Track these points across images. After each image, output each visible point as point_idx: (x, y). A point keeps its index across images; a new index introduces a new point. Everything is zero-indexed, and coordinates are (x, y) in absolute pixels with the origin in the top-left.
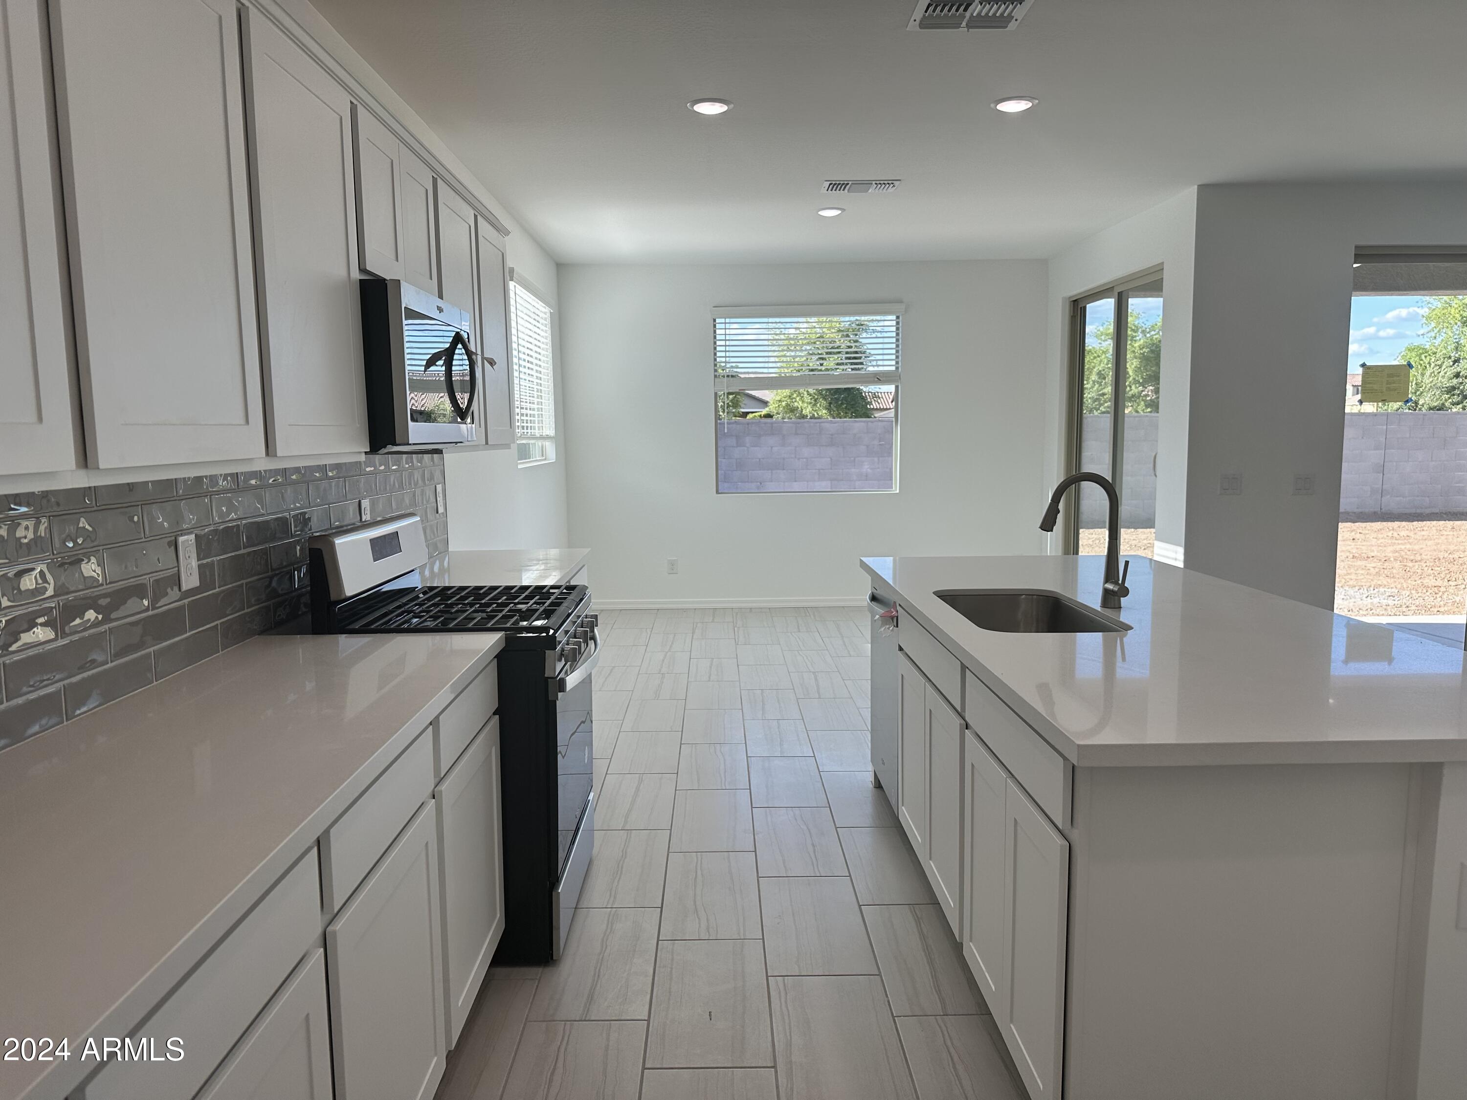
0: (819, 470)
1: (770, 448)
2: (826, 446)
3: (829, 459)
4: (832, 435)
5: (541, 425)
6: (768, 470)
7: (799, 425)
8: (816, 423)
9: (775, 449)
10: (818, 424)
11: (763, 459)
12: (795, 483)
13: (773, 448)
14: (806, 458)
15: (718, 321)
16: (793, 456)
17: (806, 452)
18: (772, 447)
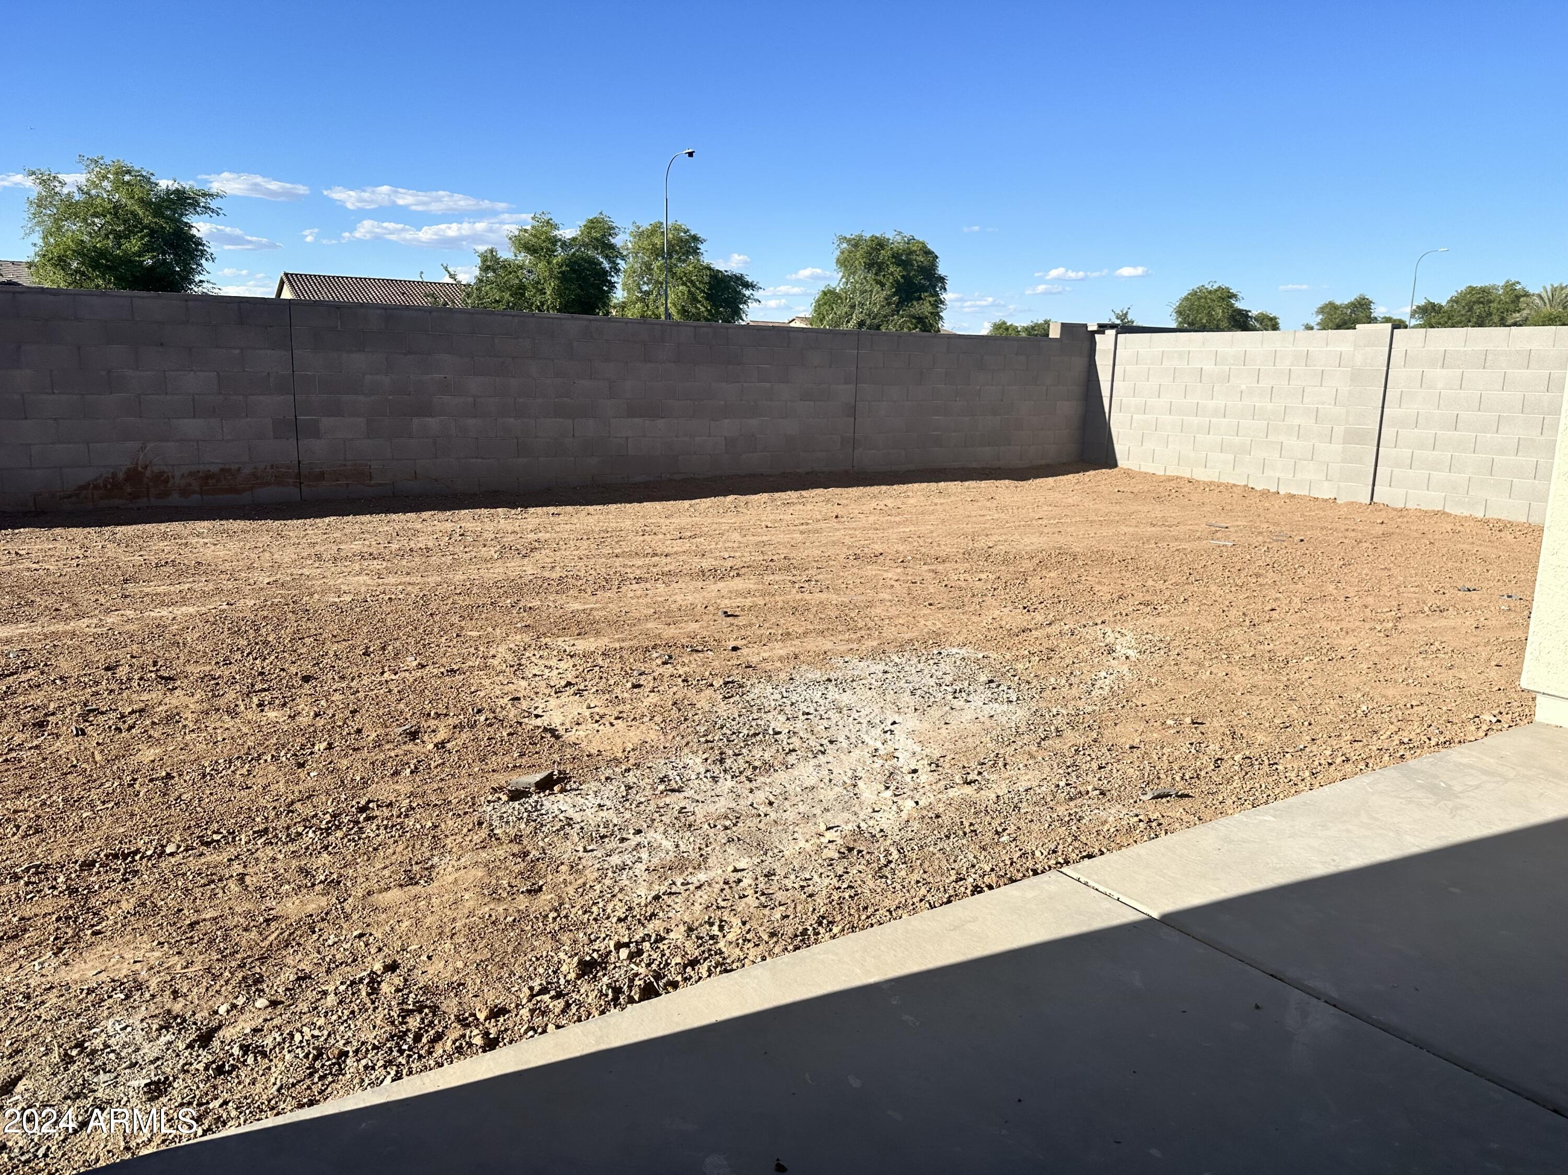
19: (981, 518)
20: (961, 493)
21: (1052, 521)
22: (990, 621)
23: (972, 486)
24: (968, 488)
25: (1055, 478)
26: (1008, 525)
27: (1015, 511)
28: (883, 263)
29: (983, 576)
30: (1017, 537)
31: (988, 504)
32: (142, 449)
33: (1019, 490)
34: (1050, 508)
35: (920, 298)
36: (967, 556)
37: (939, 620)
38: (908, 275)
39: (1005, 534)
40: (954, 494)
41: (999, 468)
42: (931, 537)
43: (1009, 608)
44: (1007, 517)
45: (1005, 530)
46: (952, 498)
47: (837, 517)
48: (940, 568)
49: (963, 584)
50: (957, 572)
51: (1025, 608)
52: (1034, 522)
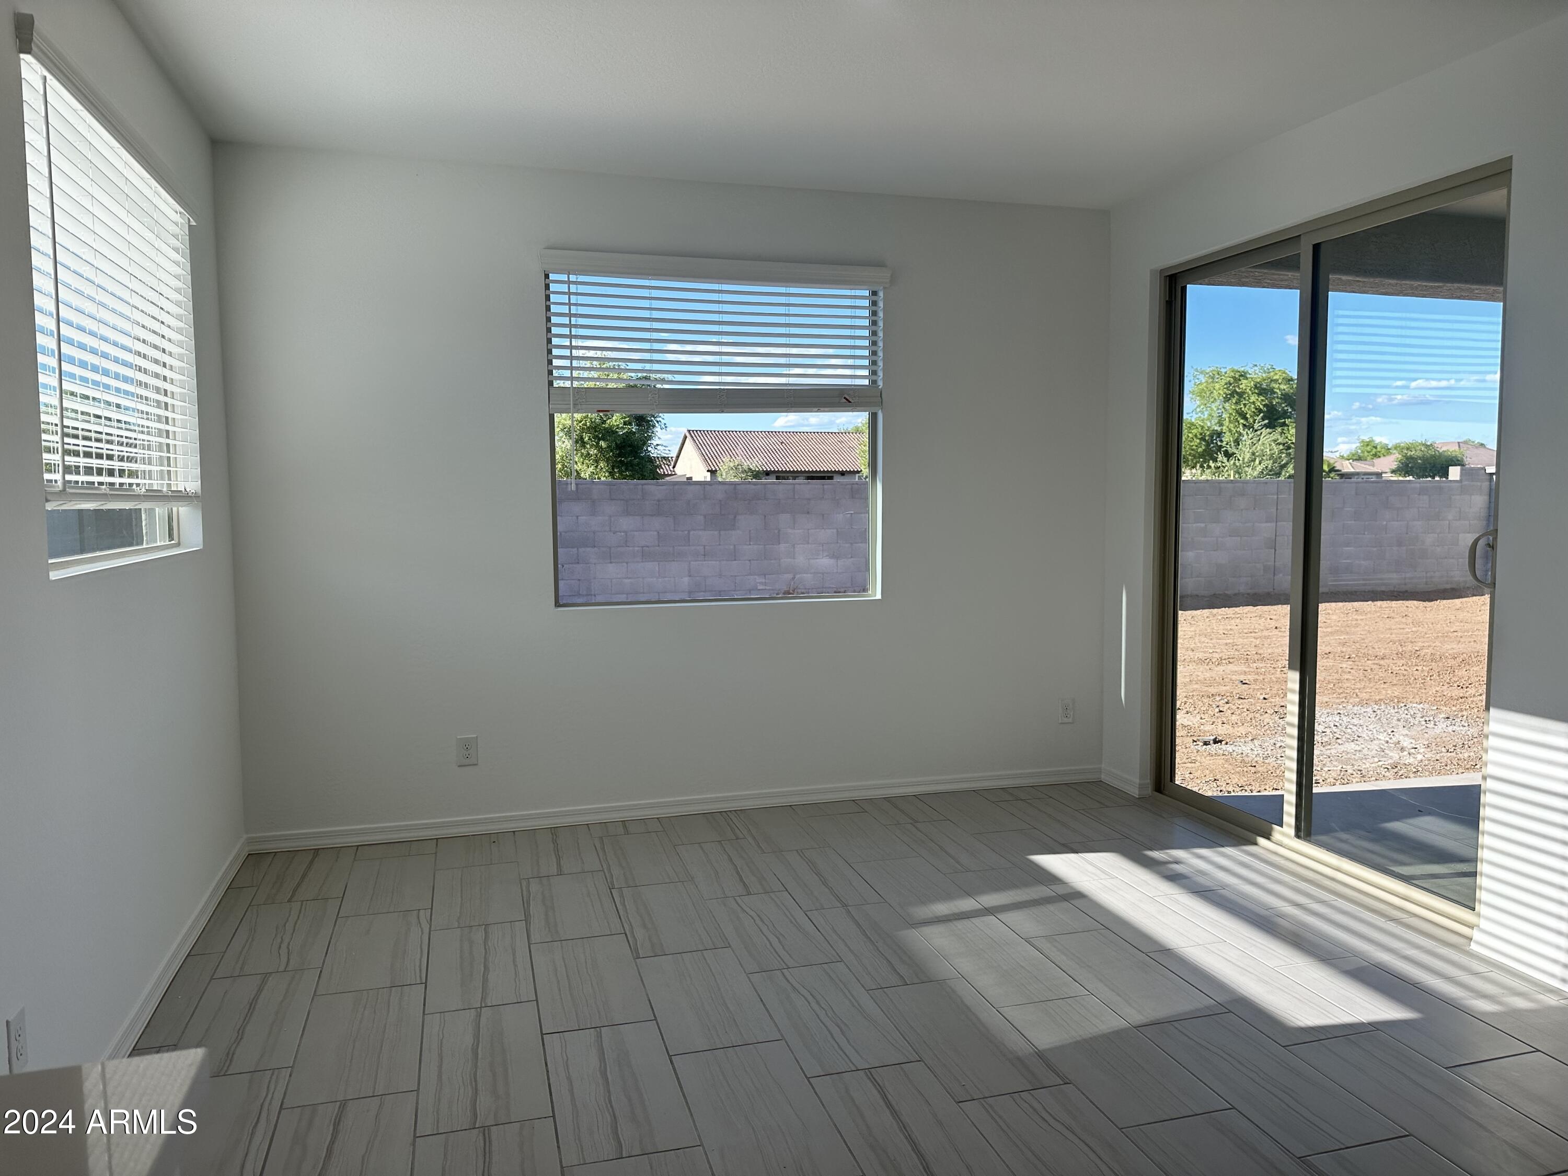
0: (642, 547)
1: (575, 518)
2: (652, 515)
3: (656, 533)
4: (659, 501)
5: (166, 468)
6: (572, 548)
7: (615, 487)
8: (638, 484)
9: (582, 519)
10: (640, 486)
11: (566, 532)
12: (610, 565)
13: (579, 517)
14: (625, 532)
15: (552, 277)
16: (607, 528)
17: (626, 523)
18: (577, 517)
19: (1402, 631)
20: (1376, 612)
21: (1466, 634)
22: (1435, 692)
23: (1384, 606)
24: (1381, 607)
25: (1461, 600)
26: (1427, 636)
27: (1431, 625)
28: (1244, 393)
29: (1420, 668)
30: (1438, 644)
31: (1404, 620)
32: (794, 578)
33: (1428, 609)
34: (1462, 624)
35: (1284, 424)
36: (1400, 656)
37: (1396, 691)
38: (1271, 403)
39: (1427, 642)
40: (1370, 612)
41: (1406, 591)
42: (1365, 643)
43: (1446, 686)
44: (1424, 630)
45: (1425, 640)
46: (1369, 616)
47: (1276, 628)
48: (1382, 662)
49: (1405, 673)
50: (1397, 665)
51: (1459, 686)
52: (1450, 634)
